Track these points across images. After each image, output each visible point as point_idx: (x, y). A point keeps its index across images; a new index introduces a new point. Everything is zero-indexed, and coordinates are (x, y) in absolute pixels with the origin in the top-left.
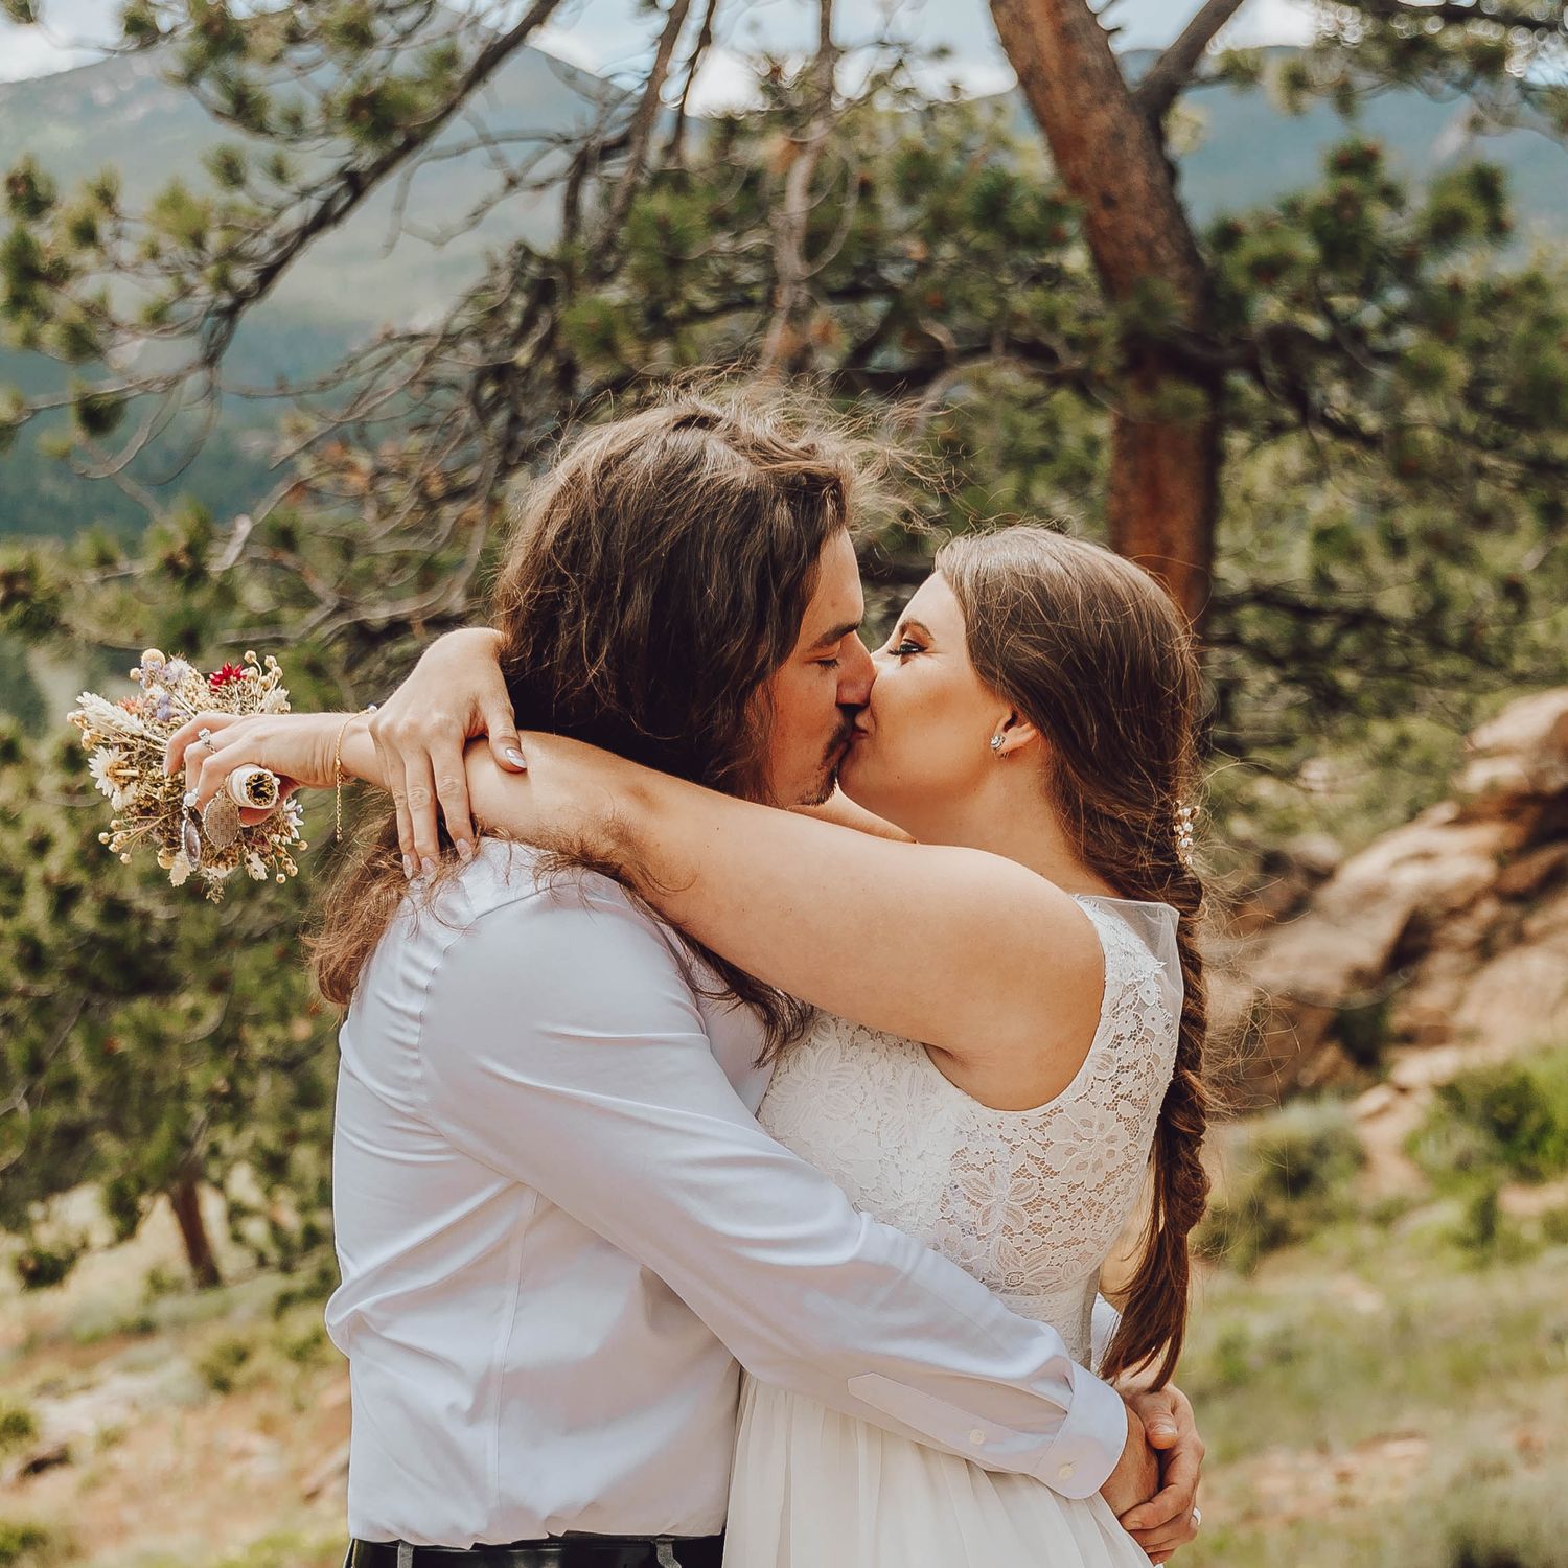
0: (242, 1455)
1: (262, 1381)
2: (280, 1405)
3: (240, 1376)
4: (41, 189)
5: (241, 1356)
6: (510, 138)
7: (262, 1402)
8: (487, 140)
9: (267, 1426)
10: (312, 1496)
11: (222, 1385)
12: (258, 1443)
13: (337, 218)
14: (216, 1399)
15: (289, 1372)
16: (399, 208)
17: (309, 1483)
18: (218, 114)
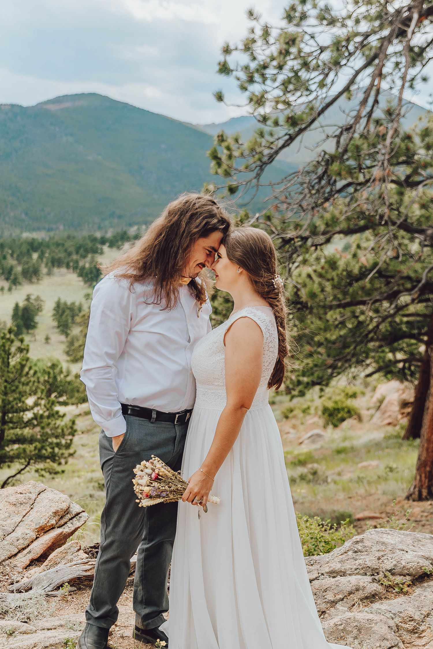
0: (288, 433)
1: (295, 417)
2: (297, 422)
3: (291, 415)
4: (225, 138)
5: (292, 411)
6: (327, 126)
7: (293, 421)
8: (322, 127)
9: (294, 427)
10: (301, 443)
11: (287, 417)
12: (292, 431)
13: (288, 145)
14: (284, 420)
15: (301, 415)
16: (301, 142)
17: (300, 441)
18: (259, 121)
